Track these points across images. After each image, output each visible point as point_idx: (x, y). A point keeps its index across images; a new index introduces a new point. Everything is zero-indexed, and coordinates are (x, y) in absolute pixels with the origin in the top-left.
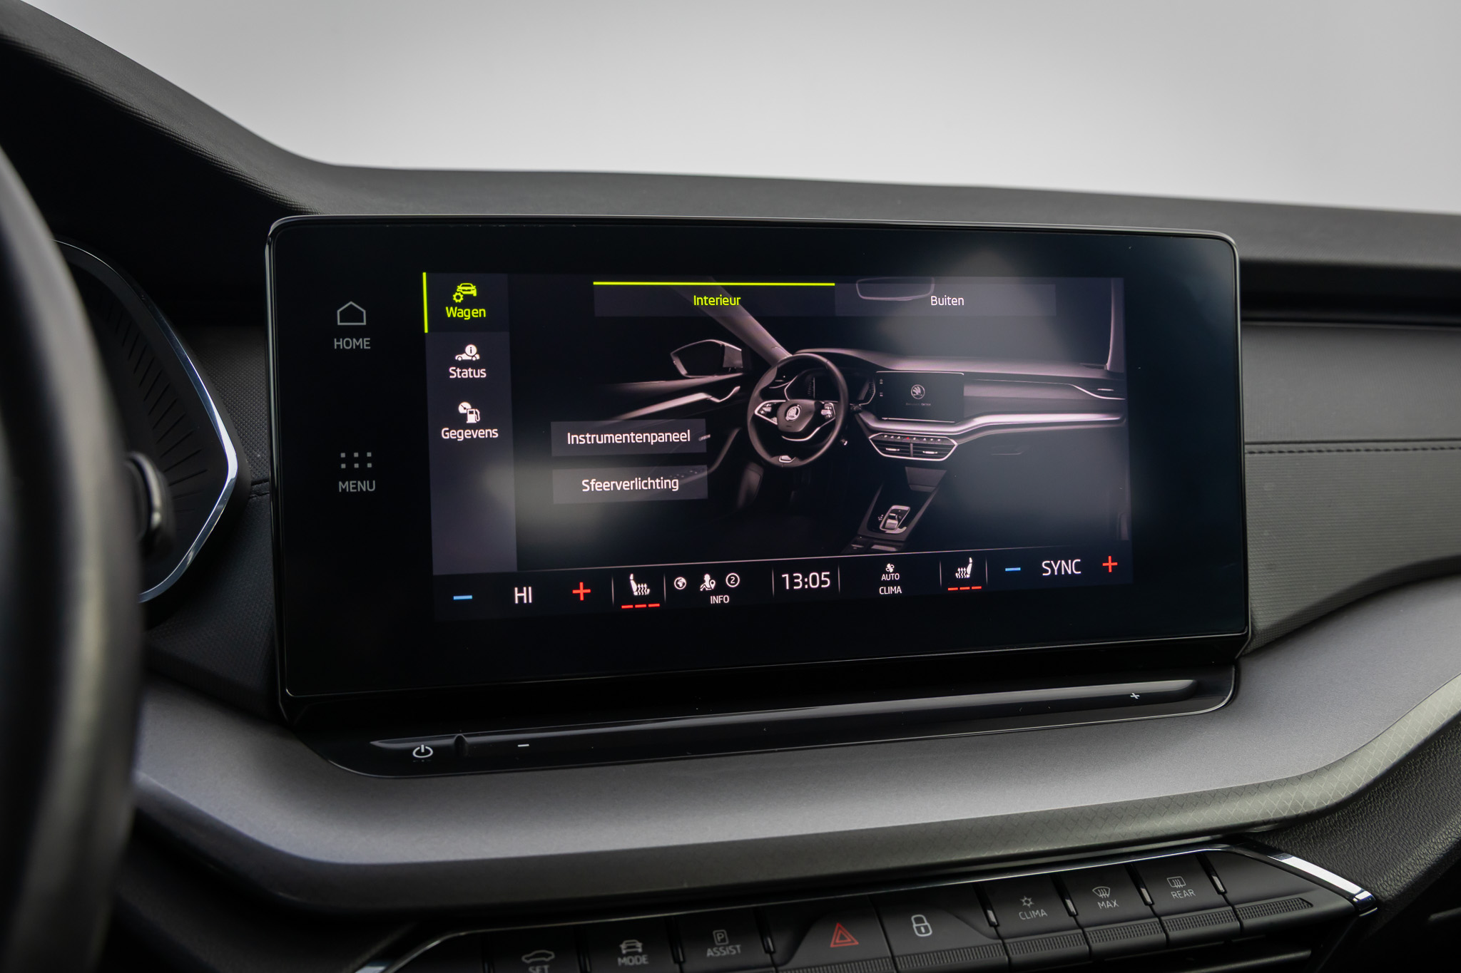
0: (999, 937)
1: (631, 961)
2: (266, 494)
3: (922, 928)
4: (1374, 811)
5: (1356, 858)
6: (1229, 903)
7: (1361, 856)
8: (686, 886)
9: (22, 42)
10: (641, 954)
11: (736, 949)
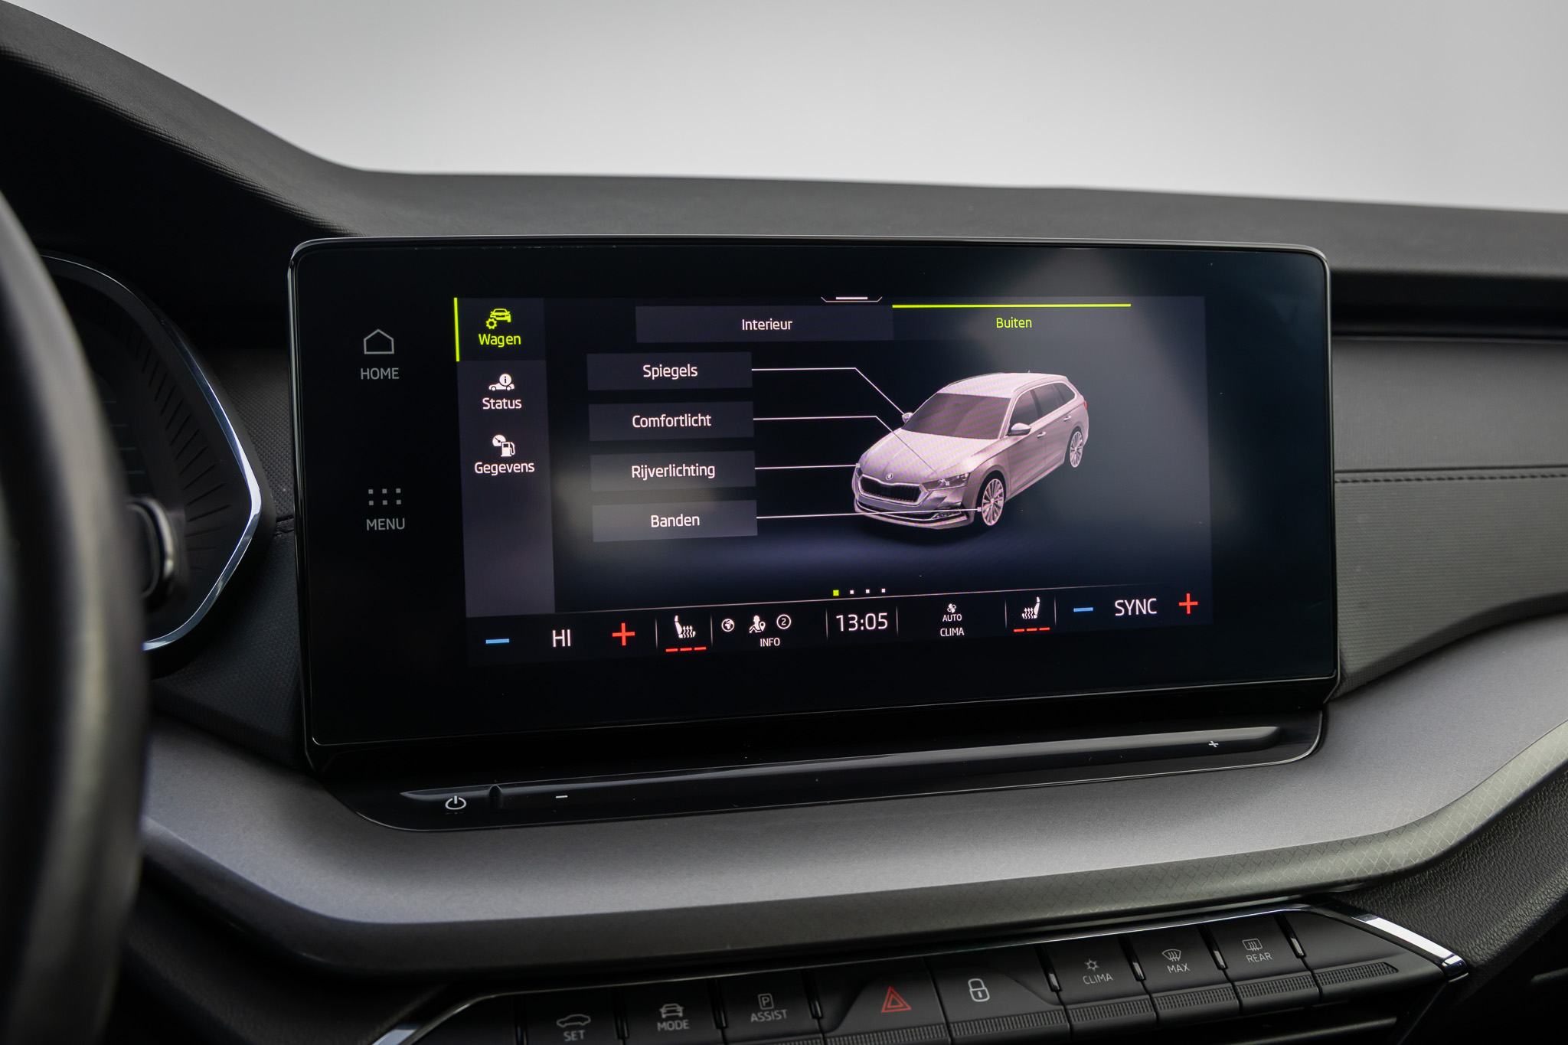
0: (1061, 1003)
1: (671, 1026)
2: (291, 531)
3: (979, 993)
4: (1468, 869)
5: (1447, 919)
6: (1308, 968)
7: (1451, 917)
8: (728, 948)
9: (29, 59)
10: (681, 1019)
11: (782, 1014)
